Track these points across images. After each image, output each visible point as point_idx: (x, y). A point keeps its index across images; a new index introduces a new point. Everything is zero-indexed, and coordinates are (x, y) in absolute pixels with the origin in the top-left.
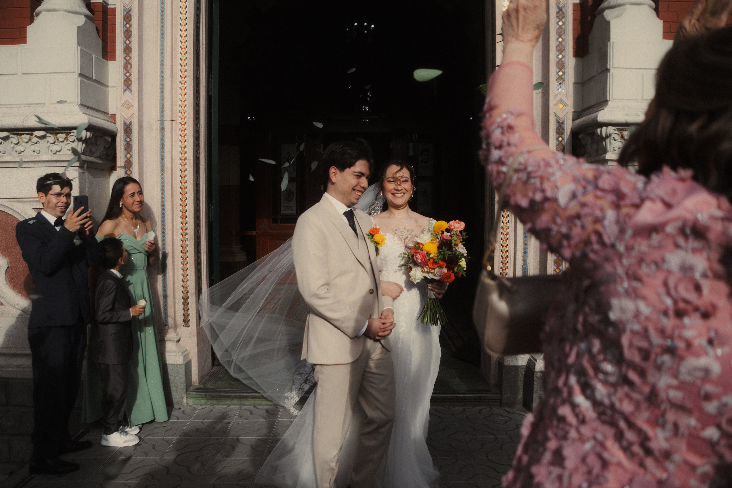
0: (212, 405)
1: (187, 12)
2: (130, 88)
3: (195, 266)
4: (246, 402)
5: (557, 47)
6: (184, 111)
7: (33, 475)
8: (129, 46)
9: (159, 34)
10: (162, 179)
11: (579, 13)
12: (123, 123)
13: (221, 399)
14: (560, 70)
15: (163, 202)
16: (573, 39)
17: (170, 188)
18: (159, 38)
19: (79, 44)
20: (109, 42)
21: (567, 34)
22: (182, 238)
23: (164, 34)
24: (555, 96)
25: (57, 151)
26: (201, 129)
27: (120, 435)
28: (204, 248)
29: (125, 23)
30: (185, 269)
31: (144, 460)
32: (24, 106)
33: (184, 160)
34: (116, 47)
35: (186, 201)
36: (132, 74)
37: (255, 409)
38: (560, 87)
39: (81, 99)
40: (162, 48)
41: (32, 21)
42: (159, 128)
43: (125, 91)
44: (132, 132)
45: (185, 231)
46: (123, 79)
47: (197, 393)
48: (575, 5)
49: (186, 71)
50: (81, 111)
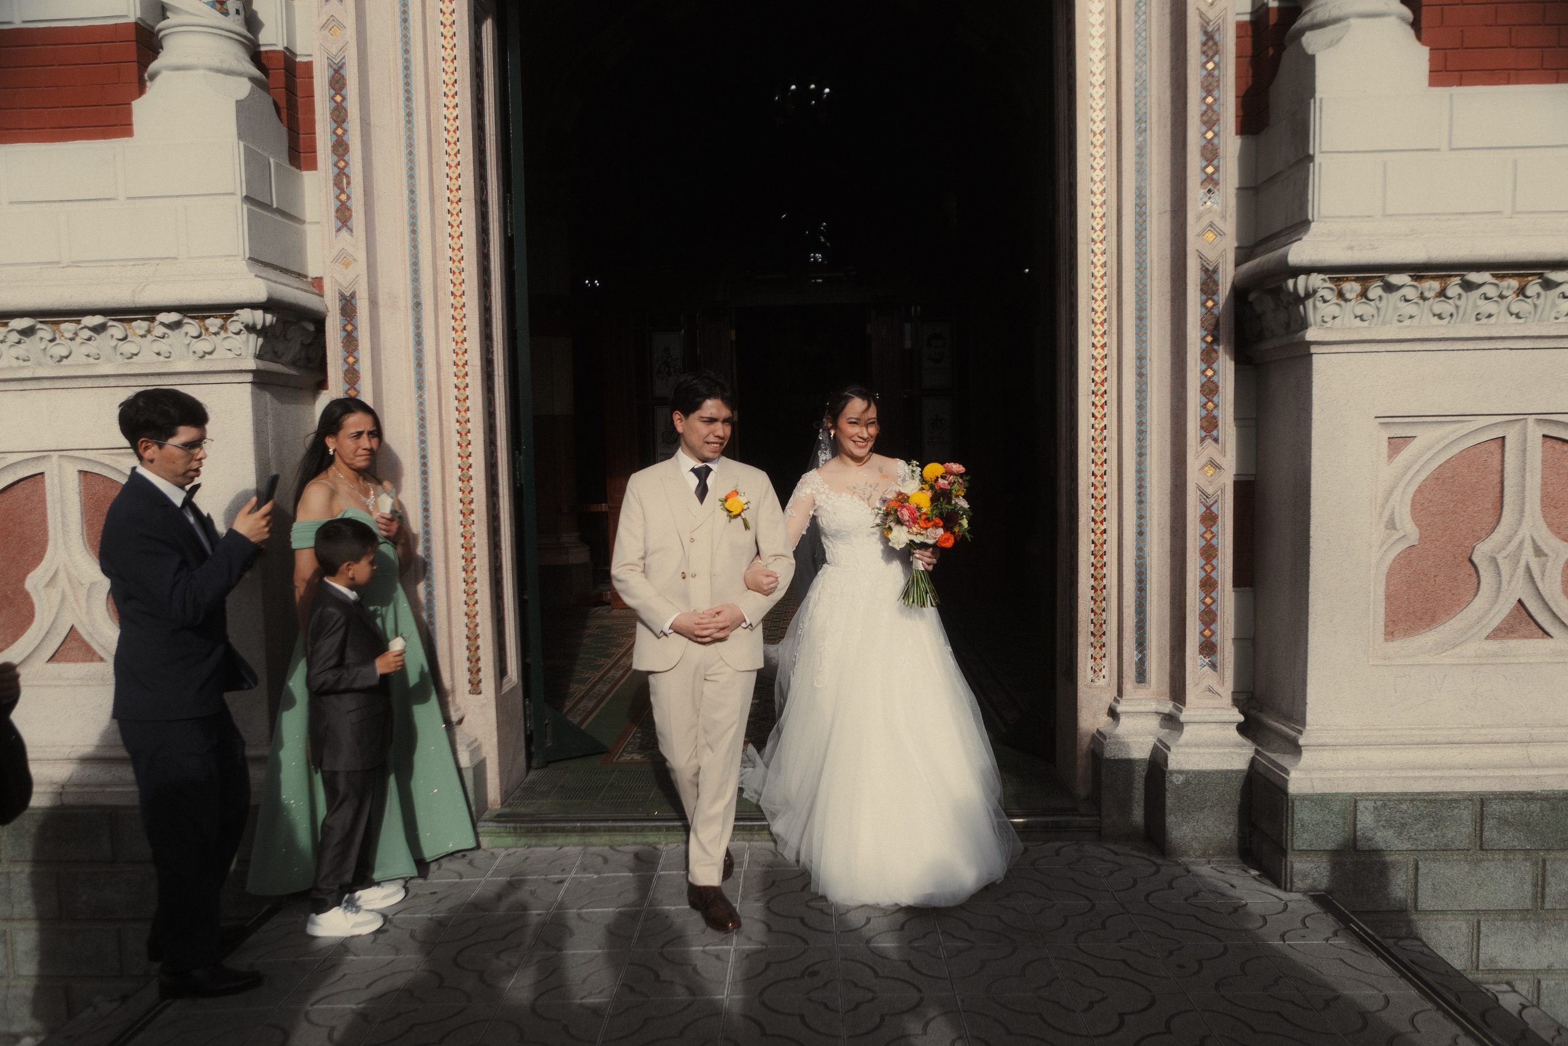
0: (528, 848)
1: (456, 68)
2: (348, 224)
3: (490, 574)
4: (594, 840)
5: (1202, 115)
6: (459, 269)
7: (168, 1001)
8: (343, 140)
9: (402, 113)
10: (421, 404)
11: (1248, 41)
12: (337, 295)
13: (546, 834)
14: (1210, 162)
15: (423, 449)
16: (1237, 97)
17: (436, 421)
18: (403, 123)
19: (241, 136)
20: (301, 132)
21: (1223, 87)
22: (464, 520)
23: (412, 114)
24: (1199, 218)
25: (206, 353)
26: (493, 304)
27: (345, 914)
28: (507, 538)
29: (333, 92)
30: (470, 581)
31: (393, 961)
32: (133, 263)
33: (463, 366)
34: (317, 141)
35: (469, 446)
36: (353, 196)
37: (611, 851)
38: (1210, 198)
39: (250, 249)
40: (410, 143)
41: (141, 90)
42: (410, 304)
43: (339, 230)
44: (356, 312)
45: (469, 507)
46: (333, 205)
47: (498, 825)
48: (1240, 25)
49: (460, 189)
50: (251, 272)
